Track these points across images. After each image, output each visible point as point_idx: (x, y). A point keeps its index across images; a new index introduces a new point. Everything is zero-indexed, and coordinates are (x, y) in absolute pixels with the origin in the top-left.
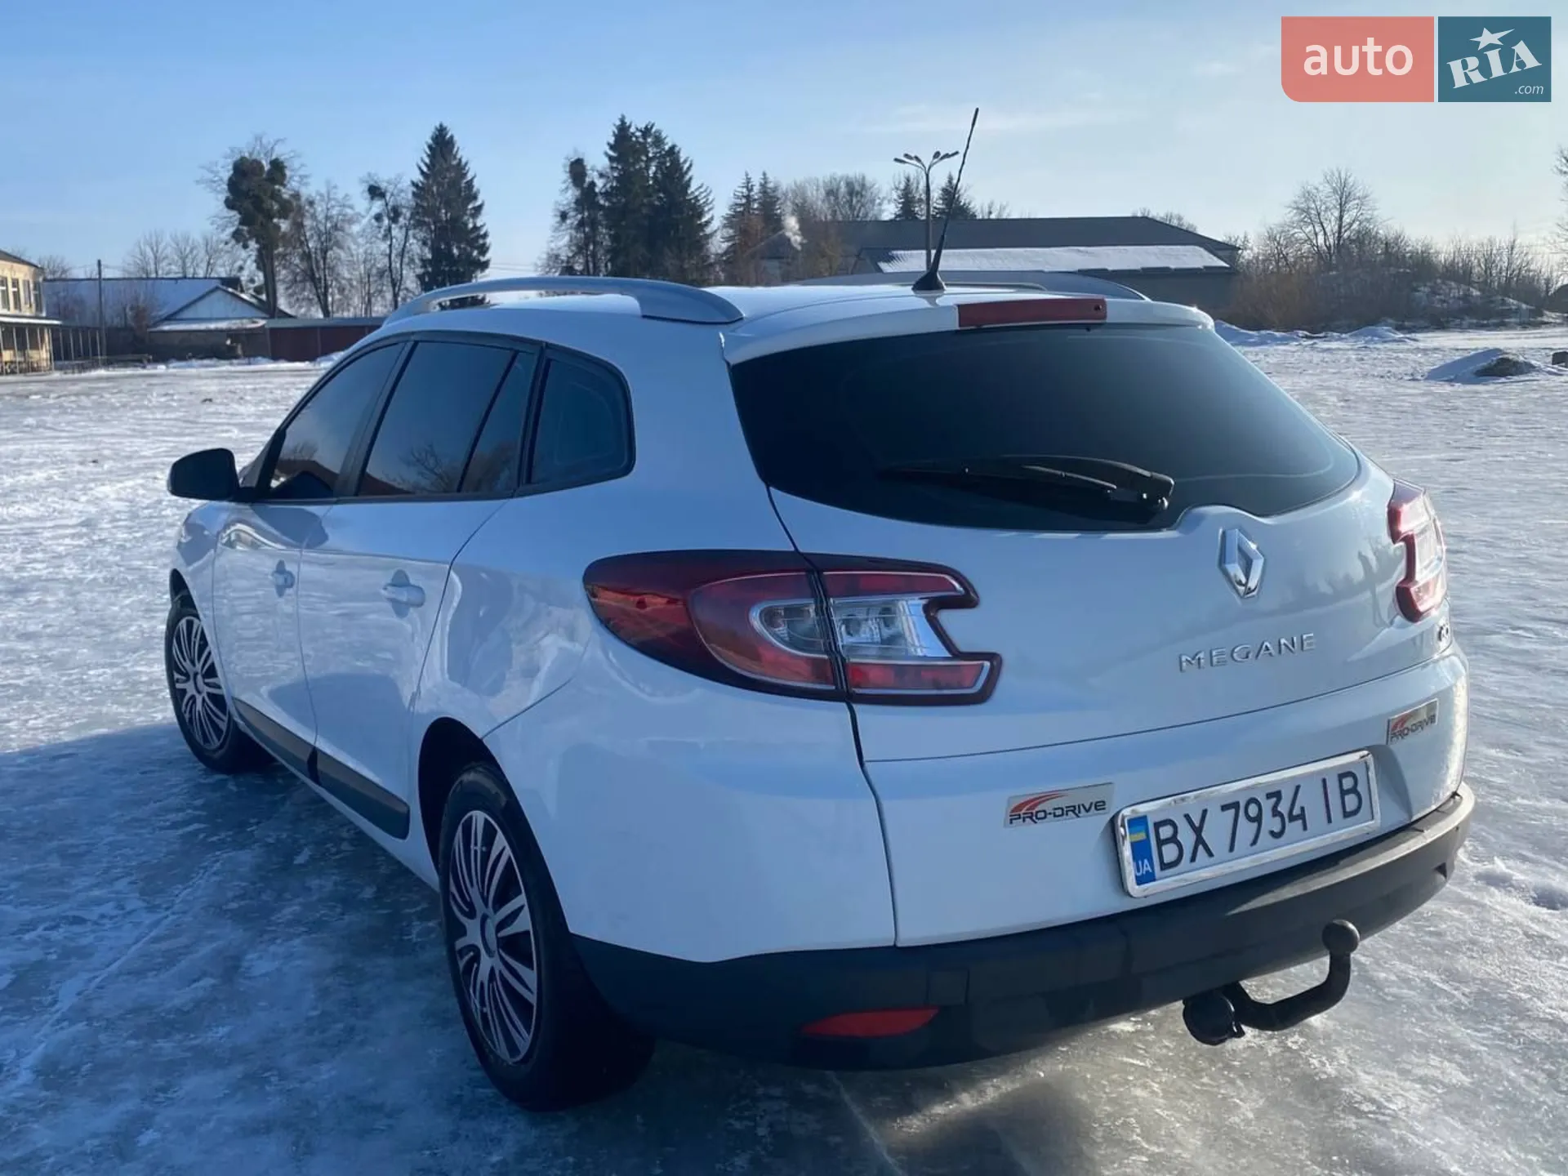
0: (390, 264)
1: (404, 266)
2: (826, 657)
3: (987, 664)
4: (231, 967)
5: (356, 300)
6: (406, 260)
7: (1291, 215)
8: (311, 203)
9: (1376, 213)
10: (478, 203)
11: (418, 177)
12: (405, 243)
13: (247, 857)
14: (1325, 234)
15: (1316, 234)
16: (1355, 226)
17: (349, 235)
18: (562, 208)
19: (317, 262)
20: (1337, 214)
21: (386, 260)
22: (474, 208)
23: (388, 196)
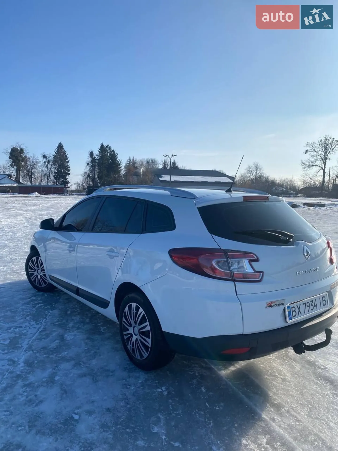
0: (47, 173)
1: (50, 174)
2: (229, 272)
3: (262, 274)
4: (62, 338)
5: (38, 181)
6: (51, 172)
7: (246, 172)
8: (29, 158)
9: (264, 172)
10: (68, 160)
11: (54, 154)
12: (51, 168)
13: (56, 312)
14: (253, 176)
15: (251, 176)
16: (259, 174)
17: (38, 166)
18: (88, 162)
19: (30, 172)
20: (255, 171)
21: (46, 172)
22: (67, 161)
23: (47, 157)
